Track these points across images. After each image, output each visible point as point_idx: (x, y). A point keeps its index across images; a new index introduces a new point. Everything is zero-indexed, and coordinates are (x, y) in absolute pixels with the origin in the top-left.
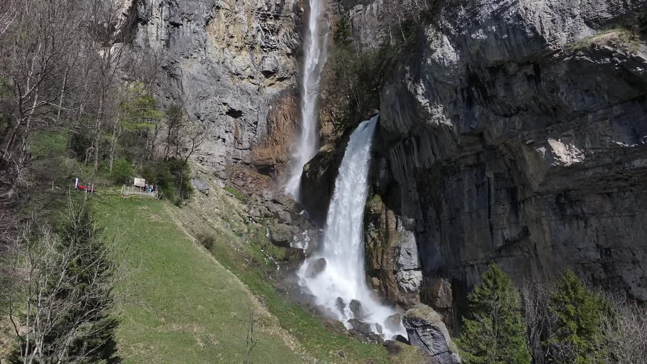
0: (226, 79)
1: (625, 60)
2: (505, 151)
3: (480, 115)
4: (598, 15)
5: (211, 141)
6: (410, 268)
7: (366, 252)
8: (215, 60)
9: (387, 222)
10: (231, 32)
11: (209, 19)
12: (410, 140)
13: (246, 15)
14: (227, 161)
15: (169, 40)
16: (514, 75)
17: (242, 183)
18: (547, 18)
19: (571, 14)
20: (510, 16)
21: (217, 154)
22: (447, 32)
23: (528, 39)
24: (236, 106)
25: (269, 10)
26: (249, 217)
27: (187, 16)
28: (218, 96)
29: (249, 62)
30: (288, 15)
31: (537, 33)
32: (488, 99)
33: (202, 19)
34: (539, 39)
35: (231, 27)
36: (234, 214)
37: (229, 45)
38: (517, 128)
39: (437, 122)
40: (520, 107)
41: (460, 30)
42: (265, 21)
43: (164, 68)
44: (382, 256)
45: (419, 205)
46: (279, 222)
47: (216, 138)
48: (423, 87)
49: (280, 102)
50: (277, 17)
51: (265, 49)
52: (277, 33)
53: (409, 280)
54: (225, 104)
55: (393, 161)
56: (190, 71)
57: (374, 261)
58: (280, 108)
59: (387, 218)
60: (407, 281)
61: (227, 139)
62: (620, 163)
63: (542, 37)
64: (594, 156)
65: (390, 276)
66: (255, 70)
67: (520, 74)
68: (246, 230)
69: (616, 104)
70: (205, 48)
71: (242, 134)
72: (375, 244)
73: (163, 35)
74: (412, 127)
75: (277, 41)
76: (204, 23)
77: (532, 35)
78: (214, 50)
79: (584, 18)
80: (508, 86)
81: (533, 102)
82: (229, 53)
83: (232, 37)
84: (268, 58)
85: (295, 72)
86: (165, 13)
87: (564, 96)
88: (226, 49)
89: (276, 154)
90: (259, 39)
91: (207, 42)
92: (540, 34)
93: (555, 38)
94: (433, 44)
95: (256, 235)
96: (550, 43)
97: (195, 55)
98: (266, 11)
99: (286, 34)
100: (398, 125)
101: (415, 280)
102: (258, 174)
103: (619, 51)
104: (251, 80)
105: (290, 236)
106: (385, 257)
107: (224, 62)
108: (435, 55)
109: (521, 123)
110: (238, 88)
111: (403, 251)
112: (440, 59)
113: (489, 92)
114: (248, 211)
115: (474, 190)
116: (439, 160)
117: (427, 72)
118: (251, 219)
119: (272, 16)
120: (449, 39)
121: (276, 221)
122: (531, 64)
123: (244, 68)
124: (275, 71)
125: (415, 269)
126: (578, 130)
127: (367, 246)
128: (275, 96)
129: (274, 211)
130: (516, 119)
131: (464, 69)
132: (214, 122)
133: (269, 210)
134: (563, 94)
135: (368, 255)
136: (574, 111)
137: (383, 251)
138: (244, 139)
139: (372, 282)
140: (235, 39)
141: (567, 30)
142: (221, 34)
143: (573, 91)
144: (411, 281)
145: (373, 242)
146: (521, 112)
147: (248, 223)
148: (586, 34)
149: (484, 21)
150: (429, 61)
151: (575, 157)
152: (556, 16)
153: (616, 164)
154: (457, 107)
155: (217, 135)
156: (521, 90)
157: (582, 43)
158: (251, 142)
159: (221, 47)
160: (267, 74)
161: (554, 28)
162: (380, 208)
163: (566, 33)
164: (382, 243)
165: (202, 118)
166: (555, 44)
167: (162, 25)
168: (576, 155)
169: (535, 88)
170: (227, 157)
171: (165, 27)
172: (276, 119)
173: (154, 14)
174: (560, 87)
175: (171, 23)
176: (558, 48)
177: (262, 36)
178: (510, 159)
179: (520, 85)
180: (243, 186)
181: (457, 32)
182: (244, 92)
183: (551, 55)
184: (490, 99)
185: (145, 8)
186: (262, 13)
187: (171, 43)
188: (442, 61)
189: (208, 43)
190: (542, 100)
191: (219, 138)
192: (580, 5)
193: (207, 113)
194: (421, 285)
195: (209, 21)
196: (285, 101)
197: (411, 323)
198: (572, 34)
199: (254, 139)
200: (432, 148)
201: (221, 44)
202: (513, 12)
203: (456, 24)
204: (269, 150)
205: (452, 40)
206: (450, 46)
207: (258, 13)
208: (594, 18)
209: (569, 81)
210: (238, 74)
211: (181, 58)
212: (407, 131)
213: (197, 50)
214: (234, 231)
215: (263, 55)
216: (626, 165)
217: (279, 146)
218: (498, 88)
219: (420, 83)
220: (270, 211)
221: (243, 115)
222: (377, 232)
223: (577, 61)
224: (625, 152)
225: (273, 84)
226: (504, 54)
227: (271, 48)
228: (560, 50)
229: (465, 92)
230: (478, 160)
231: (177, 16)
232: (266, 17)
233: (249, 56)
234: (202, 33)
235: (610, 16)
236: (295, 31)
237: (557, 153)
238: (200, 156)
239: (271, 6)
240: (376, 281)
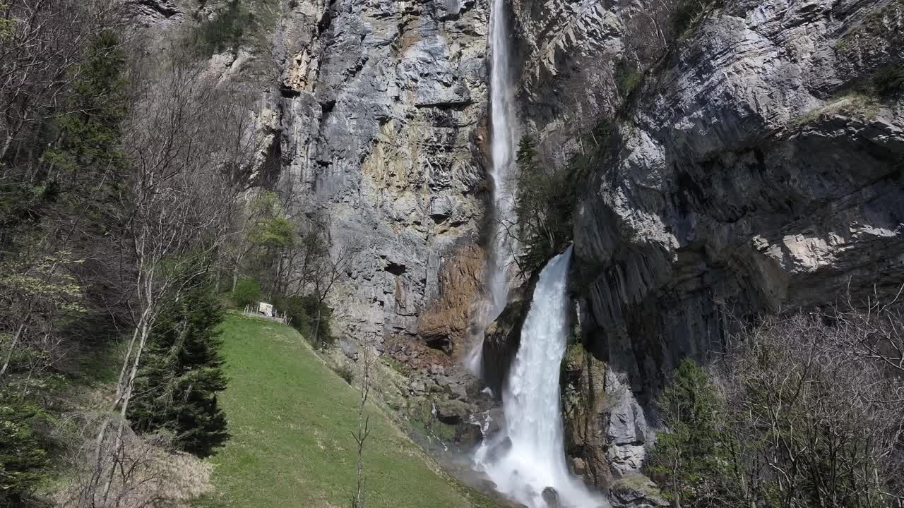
0: (385, 226)
1: (863, 129)
2: (735, 266)
3: (698, 224)
4: (824, 83)
5: (365, 303)
6: (625, 441)
7: (564, 424)
8: (371, 204)
9: (591, 381)
10: (391, 169)
11: (365, 155)
12: (615, 271)
13: (411, 148)
14: (385, 330)
15: (315, 182)
16: (733, 167)
17: (405, 358)
18: (763, 93)
19: (791, 85)
20: (719, 97)
21: (372, 321)
22: (645, 127)
23: (742, 120)
24: (398, 259)
25: (439, 141)
26: (411, 391)
27: (338, 153)
28: (375, 248)
29: (414, 205)
30: (462, 145)
31: (751, 111)
32: (706, 203)
33: (356, 155)
34: (755, 118)
35: (392, 164)
36: (390, 385)
37: (389, 185)
38: (745, 233)
39: (643, 238)
40: (746, 206)
41: (662, 122)
42: (434, 154)
43: (308, 215)
44: (586, 427)
45: (633, 355)
46: (450, 398)
47: (372, 300)
48: (623, 196)
49: (455, 253)
50: (449, 149)
51: (434, 188)
52: (450, 168)
53: (625, 459)
54: (383, 257)
55: (594, 298)
56: (340, 218)
57: (576, 433)
58: (455, 261)
59: (590, 375)
60: (623, 461)
61: (386, 302)
62: (881, 260)
63: (759, 115)
64: (846, 255)
65: (599, 455)
66: (422, 215)
67: (740, 166)
68: (404, 404)
69: (865, 186)
70: (359, 190)
71: (406, 295)
72: (576, 412)
73: (308, 177)
74: (615, 252)
75: (449, 178)
76: (358, 160)
77: (746, 114)
78: (370, 192)
79: (809, 88)
80: (727, 182)
81: (760, 198)
82: (389, 195)
83: (393, 175)
84: (439, 199)
85: (473, 214)
86: (312, 151)
87: (798, 183)
88: (386, 190)
89: (450, 320)
90: (427, 176)
91: (362, 182)
92: (756, 111)
93: (774, 115)
94: (629, 143)
95: (418, 410)
96: (769, 121)
97: (346, 198)
98: (436, 143)
99: (461, 168)
100: (598, 253)
101: (634, 459)
102: (427, 347)
103: (854, 119)
104: (417, 227)
105: (465, 413)
106: (589, 427)
107: (382, 205)
108: (633, 156)
109: (750, 227)
110: (401, 237)
111: (613, 419)
112: (639, 159)
113: (705, 194)
114: (409, 384)
115: (701, 323)
116: (652, 291)
117: (625, 177)
118: (412, 393)
119: (442, 148)
120: (648, 136)
121: (446, 396)
122: (751, 150)
123: (408, 212)
124: (448, 214)
125: (632, 444)
126: (821, 224)
127: (566, 417)
128: (448, 246)
129: (444, 384)
130: (743, 222)
131: (671, 168)
132: (369, 280)
133: (437, 383)
134: (794, 181)
135: (568, 427)
136: (813, 202)
137: (587, 419)
138: (408, 302)
139: (574, 464)
140: (397, 178)
141: (789, 104)
142: (380, 172)
143: (807, 176)
144: (628, 461)
145: (573, 410)
146: (748, 213)
147: (407, 396)
148: (812, 106)
149: (687, 107)
150: (627, 165)
151: (821, 259)
152: (774, 90)
153: (878, 262)
154: (668, 217)
155: (373, 295)
156: (744, 184)
157: (808, 117)
158: (418, 307)
159: (379, 187)
160: (438, 218)
161: (773, 103)
162: (580, 363)
163: (788, 108)
164: (584, 410)
165: (354, 276)
166: (776, 122)
167: (307, 165)
168: (822, 256)
169: (760, 178)
170: (386, 325)
171: (311, 167)
172: (450, 274)
173: (298, 152)
174: (790, 172)
175: (319, 162)
176: (780, 126)
177: (431, 172)
178: (743, 277)
179: (742, 179)
180: (406, 361)
181: (657, 125)
182: (407, 241)
183: (773, 135)
184: (708, 202)
185: (288, 146)
186: (431, 145)
187: (318, 185)
188: (642, 162)
189: (363, 184)
190: (771, 193)
191: (375, 300)
192: (801, 75)
193: (360, 269)
194: (643, 465)
195: (364, 158)
196: (461, 250)
197: (619, 498)
198: (796, 108)
199: (422, 302)
200: (642, 274)
201: (380, 184)
202: (721, 92)
203: (655, 116)
204: (441, 315)
205: (653, 135)
206: (651, 143)
207: (426, 146)
208: (819, 86)
209: (801, 165)
210: (400, 220)
211: (330, 202)
212: (609, 258)
213: (349, 193)
214: (388, 404)
215: (432, 196)
216: (892, 263)
217: (455, 309)
218: (716, 186)
219: (617, 192)
220: (438, 385)
221: (406, 270)
222: (578, 396)
223: (805, 138)
224: (885, 245)
225: (445, 231)
226: (717, 143)
227: (442, 186)
228: (783, 128)
229: (676, 198)
230: (702, 282)
231: (326, 153)
232: (436, 150)
233: (414, 197)
234: (356, 171)
235: (840, 82)
236: (473, 164)
237: (796, 255)
238: (351, 323)
239: (441, 137)
240: (579, 462)
